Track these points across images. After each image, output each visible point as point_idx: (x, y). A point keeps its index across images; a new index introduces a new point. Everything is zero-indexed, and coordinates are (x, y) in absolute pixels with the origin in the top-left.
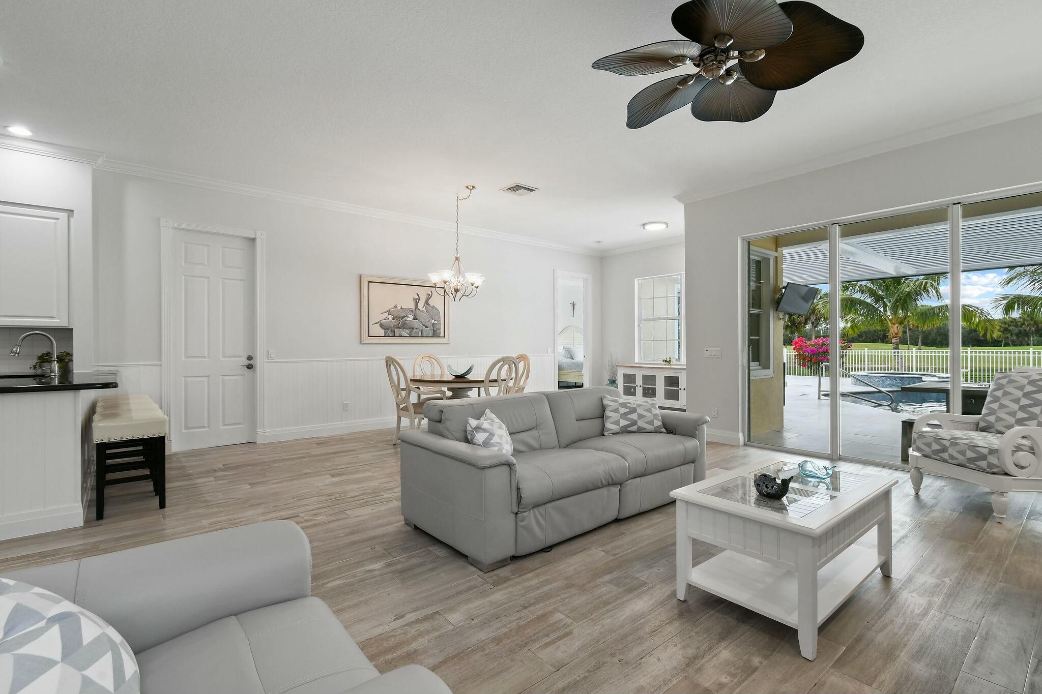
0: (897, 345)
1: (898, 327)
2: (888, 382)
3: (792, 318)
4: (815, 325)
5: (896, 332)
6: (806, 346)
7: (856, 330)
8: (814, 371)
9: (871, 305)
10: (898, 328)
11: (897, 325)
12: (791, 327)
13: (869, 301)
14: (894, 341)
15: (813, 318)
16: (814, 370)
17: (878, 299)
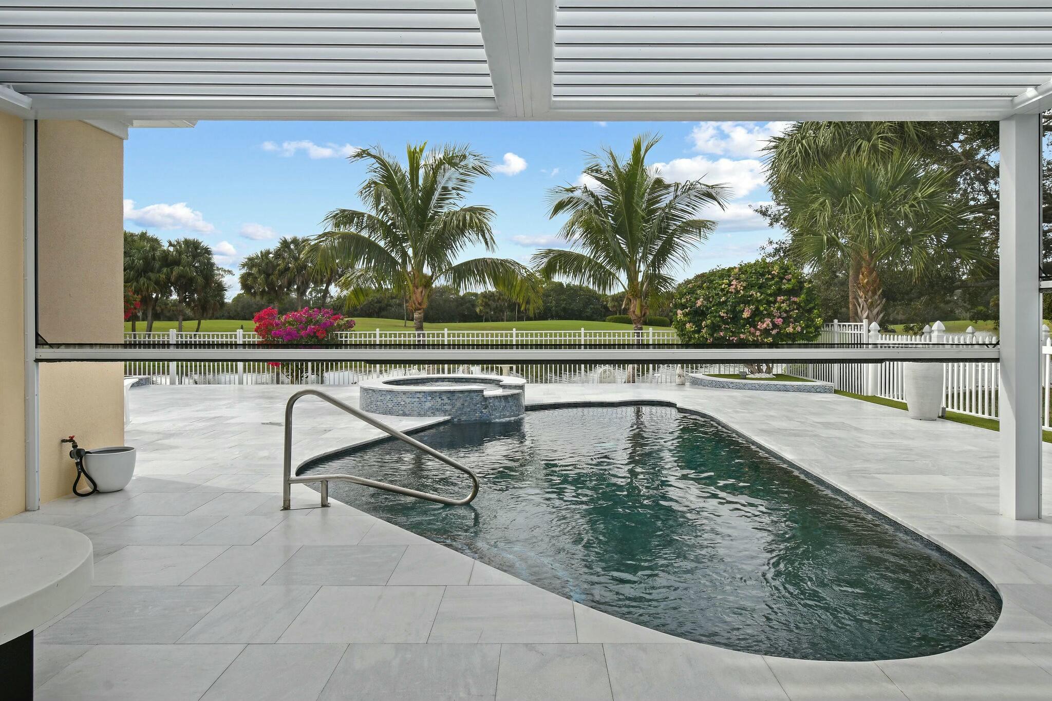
0: (421, 322)
1: (422, 292)
2: (428, 404)
3: (270, 279)
4: (301, 292)
5: (420, 300)
6: (277, 325)
7: (362, 298)
8: (292, 373)
9: (386, 252)
10: (423, 294)
11: (420, 290)
12: (268, 293)
13: (382, 244)
14: (416, 315)
15: (299, 281)
16: (292, 370)
17: (396, 241)
